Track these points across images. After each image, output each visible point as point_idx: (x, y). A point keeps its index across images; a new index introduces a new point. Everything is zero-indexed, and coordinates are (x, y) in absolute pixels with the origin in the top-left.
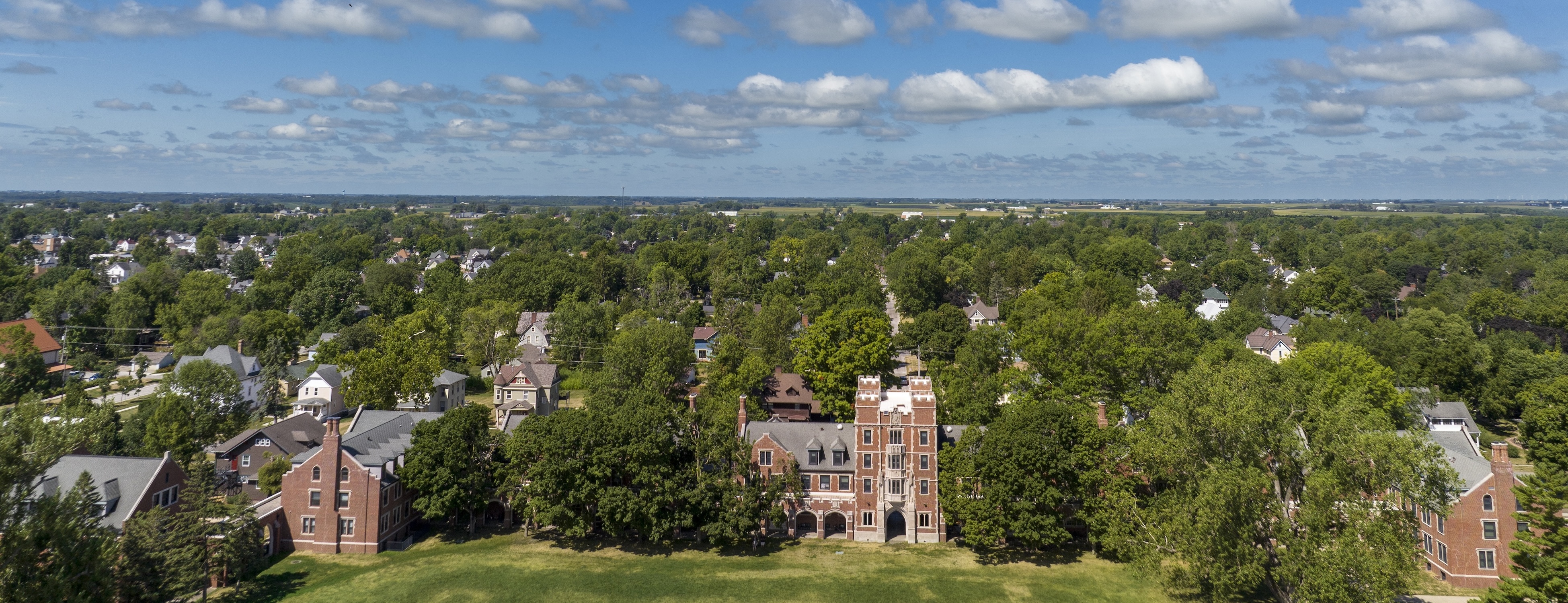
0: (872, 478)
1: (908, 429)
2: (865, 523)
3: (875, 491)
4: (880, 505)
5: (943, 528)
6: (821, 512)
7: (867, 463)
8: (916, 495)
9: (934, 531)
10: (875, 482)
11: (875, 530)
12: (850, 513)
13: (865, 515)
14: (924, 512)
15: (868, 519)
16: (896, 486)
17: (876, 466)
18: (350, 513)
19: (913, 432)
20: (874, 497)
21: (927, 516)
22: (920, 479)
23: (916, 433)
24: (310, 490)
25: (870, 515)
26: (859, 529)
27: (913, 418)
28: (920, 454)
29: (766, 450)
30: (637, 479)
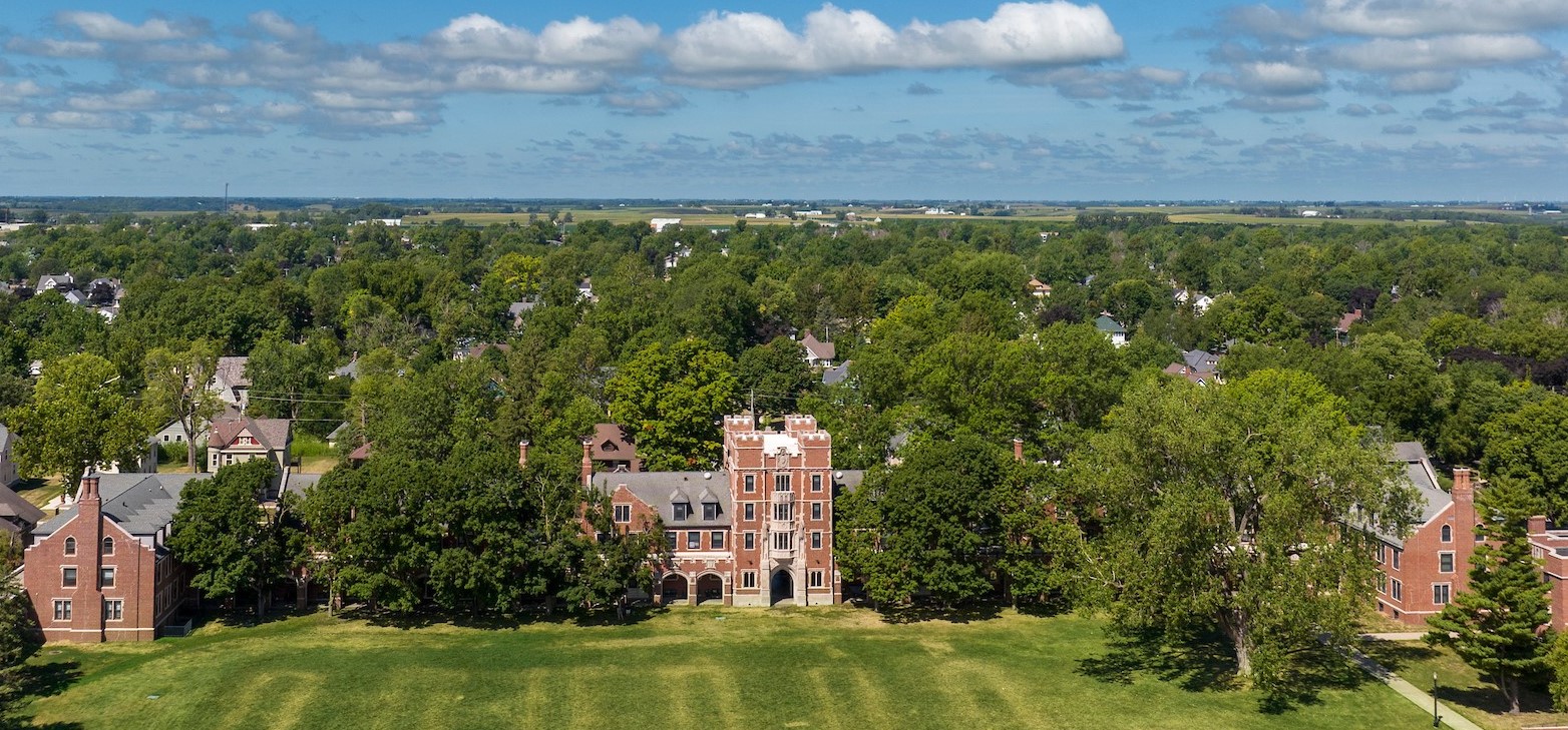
0: (754, 532)
1: (797, 473)
2: (746, 585)
3: (758, 546)
4: (764, 562)
5: (839, 587)
6: (693, 574)
7: (749, 515)
8: (807, 550)
9: (827, 591)
10: (759, 536)
11: (758, 592)
12: (728, 574)
13: (746, 575)
14: (816, 570)
15: (749, 580)
16: (783, 540)
17: (760, 518)
18: (117, 594)
19: (803, 476)
20: (758, 553)
21: (819, 574)
22: (811, 531)
23: (807, 478)
24: (63, 567)
25: (752, 575)
26: (739, 592)
27: (804, 460)
28: (812, 501)
29: (622, 504)
30: (480, 538)
